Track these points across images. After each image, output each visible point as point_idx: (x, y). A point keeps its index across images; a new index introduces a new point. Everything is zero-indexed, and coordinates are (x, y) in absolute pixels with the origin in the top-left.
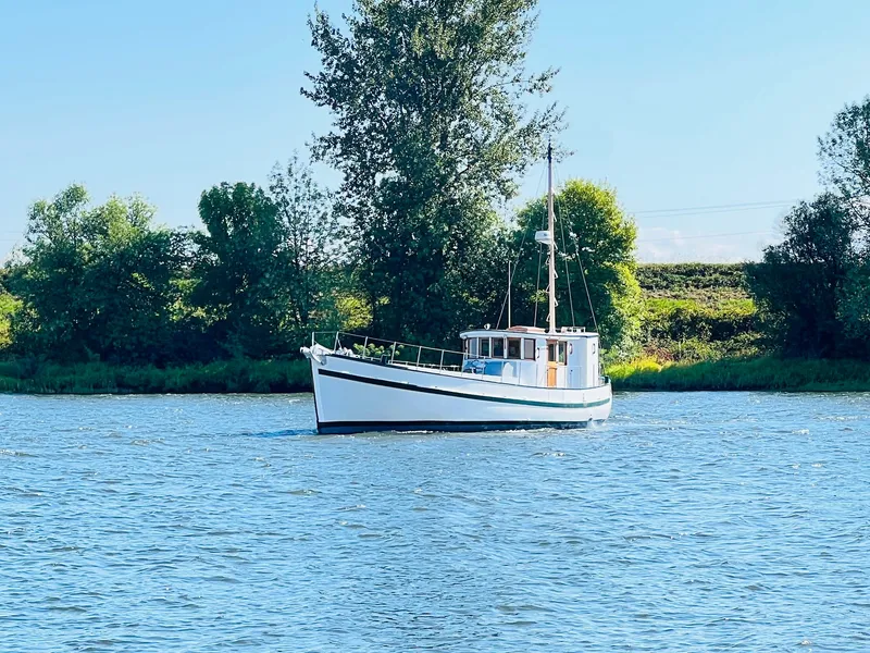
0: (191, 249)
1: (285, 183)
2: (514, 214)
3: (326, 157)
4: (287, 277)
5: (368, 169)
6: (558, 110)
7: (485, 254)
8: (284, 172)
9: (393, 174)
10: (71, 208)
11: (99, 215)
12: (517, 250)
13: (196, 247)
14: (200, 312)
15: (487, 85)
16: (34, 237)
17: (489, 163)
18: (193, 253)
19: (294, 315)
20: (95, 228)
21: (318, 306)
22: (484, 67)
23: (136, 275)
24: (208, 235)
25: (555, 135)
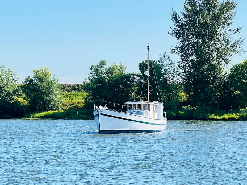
0: (137, 78)
1: (163, 60)
2: (229, 69)
3: (176, 52)
4: (164, 87)
5: (187, 56)
6: (242, 39)
7: (220, 80)
8: (162, 57)
9: (194, 58)
10: (102, 66)
11: (110, 69)
12: (230, 79)
13: (138, 78)
14: (139, 97)
15: (221, 32)
16: (91, 75)
17: (222, 54)
18: (137, 80)
19: (166, 98)
20: (109, 73)
21: (173, 95)
22: (221, 27)
23: (121, 86)
24: (141, 74)
25: (241, 46)
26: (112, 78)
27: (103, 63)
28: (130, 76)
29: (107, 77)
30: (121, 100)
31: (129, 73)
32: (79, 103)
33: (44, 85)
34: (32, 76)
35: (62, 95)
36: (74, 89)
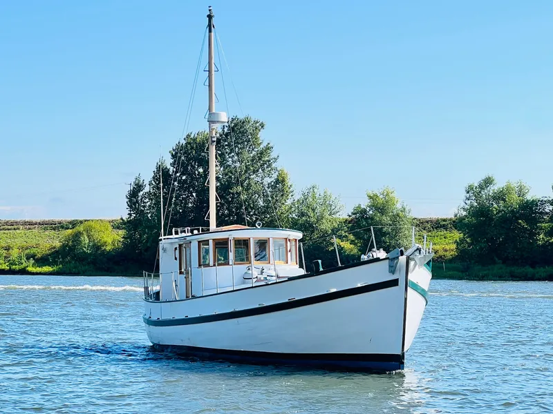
0: (549, 208)
10: (487, 187)
11: (501, 191)
16: (468, 202)
20: (499, 198)
23: (520, 221)
26: (504, 207)
27: (488, 182)
28: (537, 203)
29: (495, 205)
30: (521, 246)
31: (534, 198)
32: (446, 251)
33: (386, 219)
34: (365, 203)
35: (417, 237)
36: (438, 227)
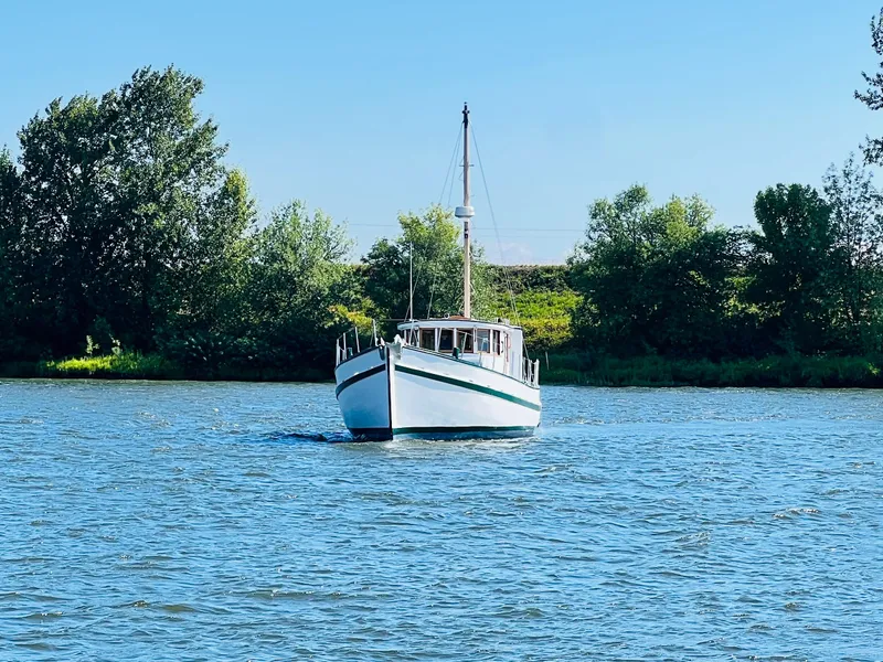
0: (746, 247)
1: (840, 185)
3: (880, 160)
4: (840, 276)
8: (839, 174)
13: (751, 247)
14: (754, 309)
16: (595, 235)
18: (748, 252)
19: (846, 313)
20: (654, 228)
21: (871, 304)
23: (692, 273)
24: (763, 235)
26: (663, 245)
28: (724, 238)
29: (646, 242)
30: (694, 321)
31: (719, 229)
32: (551, 329)
33: (435, 268)
34: (394, 237)
35: (496, 303)
36: (536, 283)
